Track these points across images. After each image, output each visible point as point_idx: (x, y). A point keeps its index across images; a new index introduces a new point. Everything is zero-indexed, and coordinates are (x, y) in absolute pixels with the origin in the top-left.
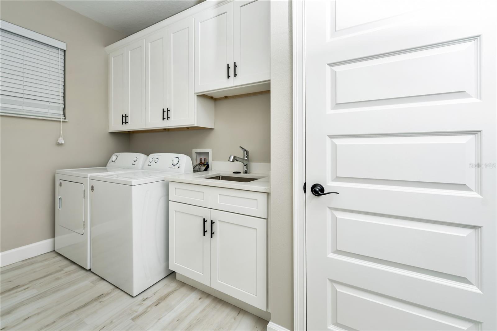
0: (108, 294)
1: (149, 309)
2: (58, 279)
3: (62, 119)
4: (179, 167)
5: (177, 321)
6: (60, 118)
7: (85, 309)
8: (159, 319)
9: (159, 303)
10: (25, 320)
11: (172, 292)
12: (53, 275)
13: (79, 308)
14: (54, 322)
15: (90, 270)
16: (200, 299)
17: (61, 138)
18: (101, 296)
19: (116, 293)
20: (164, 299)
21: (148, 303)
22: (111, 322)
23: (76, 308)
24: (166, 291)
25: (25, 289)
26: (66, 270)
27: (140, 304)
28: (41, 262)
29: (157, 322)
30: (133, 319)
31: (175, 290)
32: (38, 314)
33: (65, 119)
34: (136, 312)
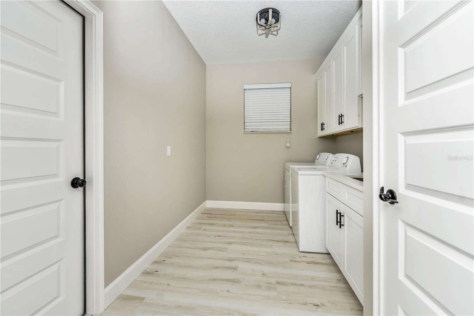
0: (291, 243)
1: (302, 262)
2: (277, 224)
3: (289, 131)
4: (346, 166)
5: (311, 278)
6: (287, 131)
7: (277, 242)
8: (303, 270)
9: (310, 263)
10: (257, 233)
11: (323, 264)
12: (277, 222)
13: (275, 241)
14: (264, 240)
15: (291, 227)
16: (338, 280)
17: (288, 143)
18: (287, 242)
19: (294, 244)
20: (315, 264)
21: (305, 259)
22: (282, 255)
23: (274, 240)
24: (320, 261)
25: (264, 222)
26: (283, 222)
27: (300, 257)
28: (277, 214)
29: (301, 270)
30: (291, 261)
31: (327, 264)
32: (262, 234)
33: (291, 131)
34: (295, 258)
